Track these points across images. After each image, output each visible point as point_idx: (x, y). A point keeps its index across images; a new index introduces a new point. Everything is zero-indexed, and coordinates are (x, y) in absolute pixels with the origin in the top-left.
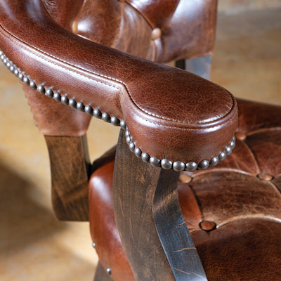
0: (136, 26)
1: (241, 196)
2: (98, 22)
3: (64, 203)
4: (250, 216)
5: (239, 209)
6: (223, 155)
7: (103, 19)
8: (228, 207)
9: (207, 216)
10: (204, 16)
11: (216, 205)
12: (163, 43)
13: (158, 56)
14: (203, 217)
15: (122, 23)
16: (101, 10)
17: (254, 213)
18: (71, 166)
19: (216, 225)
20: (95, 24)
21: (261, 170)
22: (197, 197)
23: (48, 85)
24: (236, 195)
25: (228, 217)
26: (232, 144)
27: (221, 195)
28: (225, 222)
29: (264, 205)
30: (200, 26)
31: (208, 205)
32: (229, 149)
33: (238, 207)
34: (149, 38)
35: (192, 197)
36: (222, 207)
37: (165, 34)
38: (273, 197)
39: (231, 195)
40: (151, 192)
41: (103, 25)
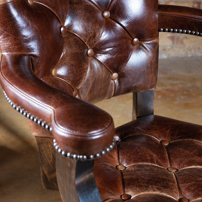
0: (99, 72)
1: (150, 180)
2: (70, 70)
3: (48, 179)
4: (151, 192)
5: (147, 188)
6: (103, 152)
7: (74, 68)
8: (140, 186)
9: (127, 191)
10: (147, 66)
11: (133, 184)
12: (119, 82)
13: (116, 90)
14: (124, 192)
15: (89, 70)
16: (72, 62)
17: (155, 191)
18: (52, 155)
19: (131, 197)
20: (68, 71)
21: (171, 165)
22: (123, 180)
23: (22, 108)
24: (147, 180)
25: (139, 192)
26: (111, 147)
27: (138, 179)
28: (136, 195)
29: (163, 187)
30: (144, 71)
31: (129, 185)
32: (108, 150)
33: (146, 187)
34: (108, 79)
35: (120, 179)
36: (136, 186)
37: (121, 77)
38: (170, 182)
39: (144, 179)
40: (74, 172)
41: (74, 71)
